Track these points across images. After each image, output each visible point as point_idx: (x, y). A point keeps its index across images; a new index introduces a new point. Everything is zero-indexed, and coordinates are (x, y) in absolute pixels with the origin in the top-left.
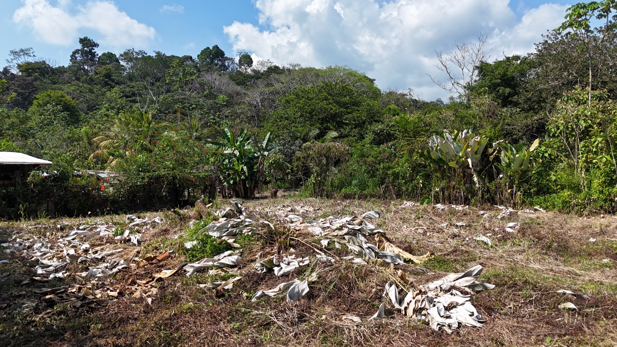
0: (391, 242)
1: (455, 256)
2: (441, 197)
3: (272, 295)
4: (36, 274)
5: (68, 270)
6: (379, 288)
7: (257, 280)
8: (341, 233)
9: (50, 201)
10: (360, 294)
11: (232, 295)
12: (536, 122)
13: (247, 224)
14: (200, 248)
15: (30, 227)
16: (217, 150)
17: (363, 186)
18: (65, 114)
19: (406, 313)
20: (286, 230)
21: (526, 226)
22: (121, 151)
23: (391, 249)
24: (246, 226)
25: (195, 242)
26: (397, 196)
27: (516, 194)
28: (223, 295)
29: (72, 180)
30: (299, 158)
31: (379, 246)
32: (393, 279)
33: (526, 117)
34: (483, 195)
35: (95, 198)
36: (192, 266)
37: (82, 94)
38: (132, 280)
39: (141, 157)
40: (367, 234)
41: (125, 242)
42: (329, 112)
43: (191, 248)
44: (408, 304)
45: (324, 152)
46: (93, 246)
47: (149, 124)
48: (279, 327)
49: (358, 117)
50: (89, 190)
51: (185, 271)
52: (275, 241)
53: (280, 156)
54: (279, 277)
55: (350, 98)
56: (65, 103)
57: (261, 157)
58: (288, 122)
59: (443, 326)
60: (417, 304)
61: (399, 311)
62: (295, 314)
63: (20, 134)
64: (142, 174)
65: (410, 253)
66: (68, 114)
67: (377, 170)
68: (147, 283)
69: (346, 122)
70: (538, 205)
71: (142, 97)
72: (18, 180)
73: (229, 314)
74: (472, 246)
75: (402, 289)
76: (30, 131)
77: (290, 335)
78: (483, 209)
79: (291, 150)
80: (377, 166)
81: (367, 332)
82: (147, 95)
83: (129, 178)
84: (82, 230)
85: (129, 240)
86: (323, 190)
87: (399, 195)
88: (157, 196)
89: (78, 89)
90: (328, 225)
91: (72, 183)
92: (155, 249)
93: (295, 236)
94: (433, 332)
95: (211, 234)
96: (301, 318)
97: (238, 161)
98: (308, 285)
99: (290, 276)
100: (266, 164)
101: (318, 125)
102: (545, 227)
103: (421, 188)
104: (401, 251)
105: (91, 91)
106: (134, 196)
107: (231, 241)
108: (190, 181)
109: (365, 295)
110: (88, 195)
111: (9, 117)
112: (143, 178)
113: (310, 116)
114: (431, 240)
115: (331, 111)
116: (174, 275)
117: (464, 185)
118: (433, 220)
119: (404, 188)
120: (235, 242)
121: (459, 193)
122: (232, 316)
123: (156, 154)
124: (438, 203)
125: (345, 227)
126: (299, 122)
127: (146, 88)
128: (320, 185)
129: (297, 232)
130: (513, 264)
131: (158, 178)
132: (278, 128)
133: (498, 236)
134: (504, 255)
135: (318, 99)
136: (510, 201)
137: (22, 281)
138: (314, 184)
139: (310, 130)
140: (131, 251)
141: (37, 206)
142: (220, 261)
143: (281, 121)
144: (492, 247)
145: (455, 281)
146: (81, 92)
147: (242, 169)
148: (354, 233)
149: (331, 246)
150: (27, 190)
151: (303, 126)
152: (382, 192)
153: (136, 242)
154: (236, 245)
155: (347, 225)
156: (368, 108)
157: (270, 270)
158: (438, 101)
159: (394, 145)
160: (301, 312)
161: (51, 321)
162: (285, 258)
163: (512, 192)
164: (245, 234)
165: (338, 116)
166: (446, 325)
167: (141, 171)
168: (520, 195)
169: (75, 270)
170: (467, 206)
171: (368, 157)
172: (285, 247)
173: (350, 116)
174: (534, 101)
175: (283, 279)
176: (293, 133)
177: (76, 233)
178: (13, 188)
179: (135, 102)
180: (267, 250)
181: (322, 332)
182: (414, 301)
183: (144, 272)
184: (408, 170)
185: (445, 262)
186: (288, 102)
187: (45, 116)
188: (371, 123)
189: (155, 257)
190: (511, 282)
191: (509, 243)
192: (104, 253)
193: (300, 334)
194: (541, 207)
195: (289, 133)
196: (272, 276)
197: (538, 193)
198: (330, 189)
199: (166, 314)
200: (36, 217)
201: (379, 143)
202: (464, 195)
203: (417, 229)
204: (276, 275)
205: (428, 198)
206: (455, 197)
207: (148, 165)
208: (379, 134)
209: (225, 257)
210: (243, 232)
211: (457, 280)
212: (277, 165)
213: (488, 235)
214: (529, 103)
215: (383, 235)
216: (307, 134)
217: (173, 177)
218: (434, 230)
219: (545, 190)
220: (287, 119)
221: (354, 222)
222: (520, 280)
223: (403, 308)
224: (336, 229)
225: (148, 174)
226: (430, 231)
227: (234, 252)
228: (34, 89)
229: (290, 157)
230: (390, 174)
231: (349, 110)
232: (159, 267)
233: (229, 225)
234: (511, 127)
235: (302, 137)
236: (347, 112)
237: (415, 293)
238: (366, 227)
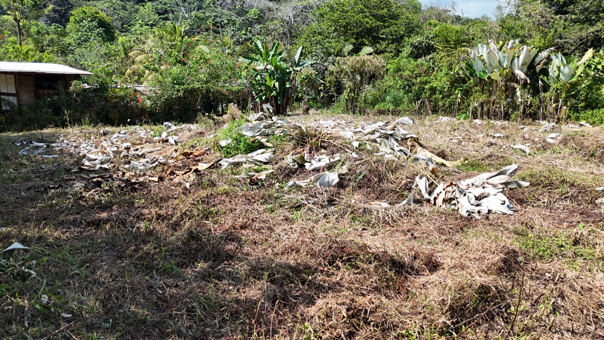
0: (424, 148)
1: (490, 160)
2: (479, 113)
3: (303, 185)
4: (83, 165)
5: (112, 162)
6: (409, 180)
7: (289, 173)
8: (373, 137)
9: (92, 111)
10: (389, 184)
11: (265, 185)
12: (591, 34)
13: (279, 125)
14: (235, 146)
15: (76, 132)
16: (249, 64)
17: (397, 102)
18: (101, 30)
19: (435, 203)
20: (318, 132)
21: (568, 138)
22: (157, 66)
23: (423, 153)
24: (278, 127)
25: (230, 141)
26: (432, 112)
27: (561, 108)
28: (256, 184)
29: (111, 91)
30: (333, 72)
31: (411, 150)
32: (423, 172)
33: (581, 29)
34: (524, 110)
35: (134, 109)
36: (226, 161)
37: (115, 11)
38: (171, 171)
39: (176, 70)
40: (400, 139)
41: (163, 142)
42: (365, 26)
43: (226, 146)
44: (438, 195)
45: (358, 66)
46: (134, 144)
47: (182, 38)
48: (309, 209)
49: (395, 31)
50: (127, 102)
51: (220, 165)
52: (306, 143)
53: (312, 71)
54: (309, 171)
55: (388, 10)
56: (100, 19)
57: (293, 73)
58: (322, 37)
59: (473, 212)
60: (447, 195)
61: (428, 201)
62: (325, 197)
63: (60, 50)
64: (177, 86)
65: (444, 158)
66: (103, 30)
67: (413, 84)
68: (185, 173)
69: (382, 36)
70: (585, 120)
71: (174, 14)
72: (61, 89)
73: (262, 198)
74: (509, 154)
75: (433, 182)
76: (68, 47)
77: (320, 215)
78: (524, 124)
79: (324, 66)
80: (414, 81)
81: (395, 216)
82: (179, 12)
83: (164, 90)
84: (123, 134)
85: (167, 141)
86: (356, 106)
87: (435, 111)
88: (193, 110)
89: (112, 6)
90: (360, 129)
91: (111, 93)
92: (192, 147)
93: (326, 138)
94: (462, 217)
95: (244, 133)
96: (331, 202)
97: (270, 77)
98: (338, 176)
99: (321, 171)
100: (298, 80)
101: (353, 40)
102: (590, 139)
103: (459, 103)
104: (434, 155)
105: (124, 8)
106: (171, 108)
107: (264, 140)
108: (224, 95)
109: (394, 185)
110: (126, 106)
111: (48, 33)
112: (178, 91)
113: (344, 30)
114: (466, 148)
115: (367, 25)
116: (210, 167)
117: (506, 99)
118: (470, 132)
119: (441, 103)
120: (267, 141)
121: (499, 108)
122: (265, 200)
123: (190, 68)
124: (475, 119)
125: (377, 131)
126: (333, 38)
127: (178, 5)
128: (353, 101)
129: (329, 136)
130: (551, 167)
131: (193, 91)
132: (311, 44)
133: (537, 146)
134: (543, 160)
135: (354, 12)
136: (554, 115)
137: (71, 169)
138: (347, 100)
139: (344, 46)
140: (169, 150)
141: (80, 115)
142: (253, 158)
143: (314, 36)
144: (529, 154)
145: (488, 179)
146: (115, 9)
147: (274, 85)
148: (387, 137)
149: (362, 147)
150: (71, 99)
151: (337, 41)
152: (417, 108)
153: (174, 143)
154: (268, 144)
155: (380, 130)
156: (407, 21)
157: (302, 166)
158: (483, 17)
159: (432, 58)
160: (332, 197)
161: (99, 197)
162: (316, 156)
163: (557, 107)
164: (277, 134)
165: (375, 31)
166: (476, 212)
167: (176, 84)
168: (566, 110)
169: (118, 163)
170: (507, 121)
171: (404, 71)
172: (316, 149)
173: (387, 30)
174: (592, 12)
175: (314, 173)
176: (326, 48)
177: (118, 137)
178: (58, 97)
179: (167, 19)
180: (298, 151)
181: (351, 212)
182: (444, 192)
183: (182, 165)
184: (447, 84)
185: (479, 165)
186: (322, 15)
187: (82, 32)
188: (409, 37)
189: (191, 153)
190: (547, 182)
191: (549, 152)
192: (144, 151)
193: (329, 215)
194: (588, 122)
195: (322, 49)
196: (303, 170)
197: (585, 108)
198: (363, 105)
199: (203, 193)
200: (80, 123)
201: (416, 57)
202: (504, 110)
203: (452, 139)
204: (308, 169)
205: (466, 113)
206: (495, 112)
207: (183, 78)
208: (417, 46)
209: (258, 154)
210: (275, 133)
211: (490, 178)
212: (310, 82)
213: (527, 144)
214: (586, 13)
215: (416, 140)
216: (341, 50)
217: (207, 91)
218: (469, 140)
219: (594, 105)
220: (320, 34)
221: (387, 127)
222: (557, 179)
223: (432, 198)
224: (368, 134)
225: (182, 87)
226: (465, 141)
227: (267, 150)
228: (70, 6)
229: (322, 73)
230: (426, 89)
231: (386, 24)
232: (196, 161)
233: (262, 126)
234: (563, 41)
235: (336, 53)
236: (384, 26)
237: (445, 186)
238: (399, 133)
